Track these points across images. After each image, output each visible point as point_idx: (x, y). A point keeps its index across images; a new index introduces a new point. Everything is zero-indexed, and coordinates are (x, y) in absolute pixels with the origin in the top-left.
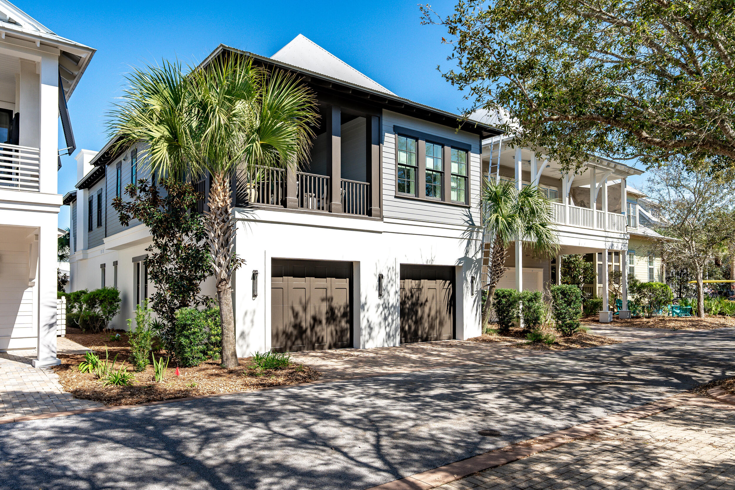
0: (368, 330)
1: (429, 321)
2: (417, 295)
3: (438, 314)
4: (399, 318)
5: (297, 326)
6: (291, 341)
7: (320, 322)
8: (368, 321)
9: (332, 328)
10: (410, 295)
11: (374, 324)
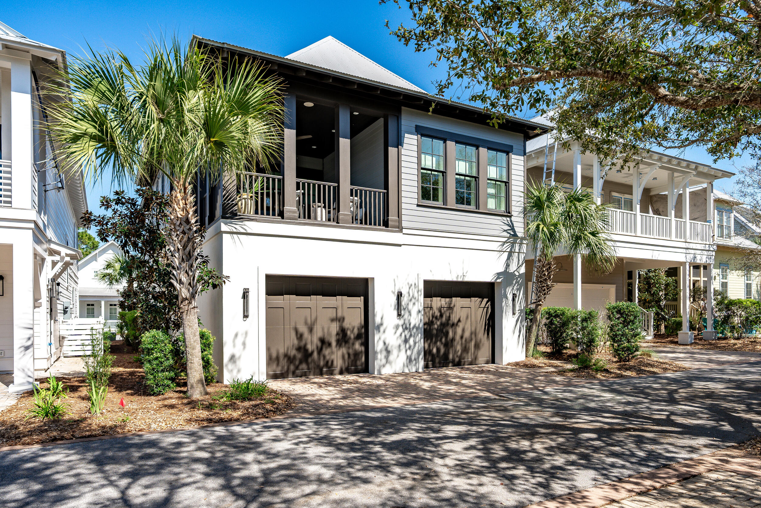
0: (384, 353)
1: (462, 344)
2: (448, 315)
3: (473, 336)
4: (422, 340)
5: (302, 349)
6: (294, 365)
7: (330, 345)
8: (385, 343)
9: (344, 350)
10: (439, 314)
11: (392, 346)
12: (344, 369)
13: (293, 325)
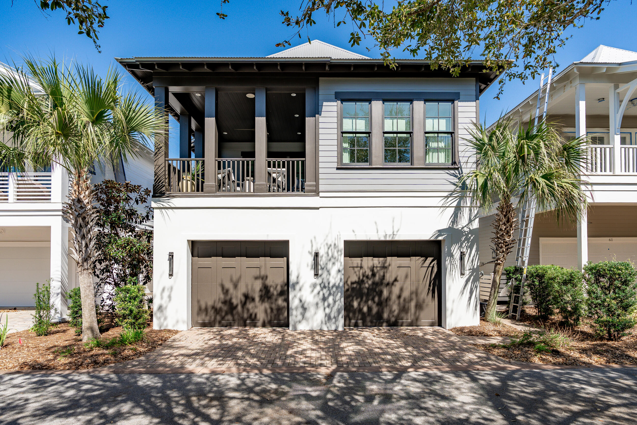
0: (300, 310)
1: (399, 304)
2: (382, 274)
3: (414, 296)
4: (343, 299)
5: (228, 302)
6: (221, 316)
7: (253, 300)
8: (301, 301)
9: (267, 305)
10: (370, 274)
11: (308, 304)
12: (266, 321)
13: (219, 281)
